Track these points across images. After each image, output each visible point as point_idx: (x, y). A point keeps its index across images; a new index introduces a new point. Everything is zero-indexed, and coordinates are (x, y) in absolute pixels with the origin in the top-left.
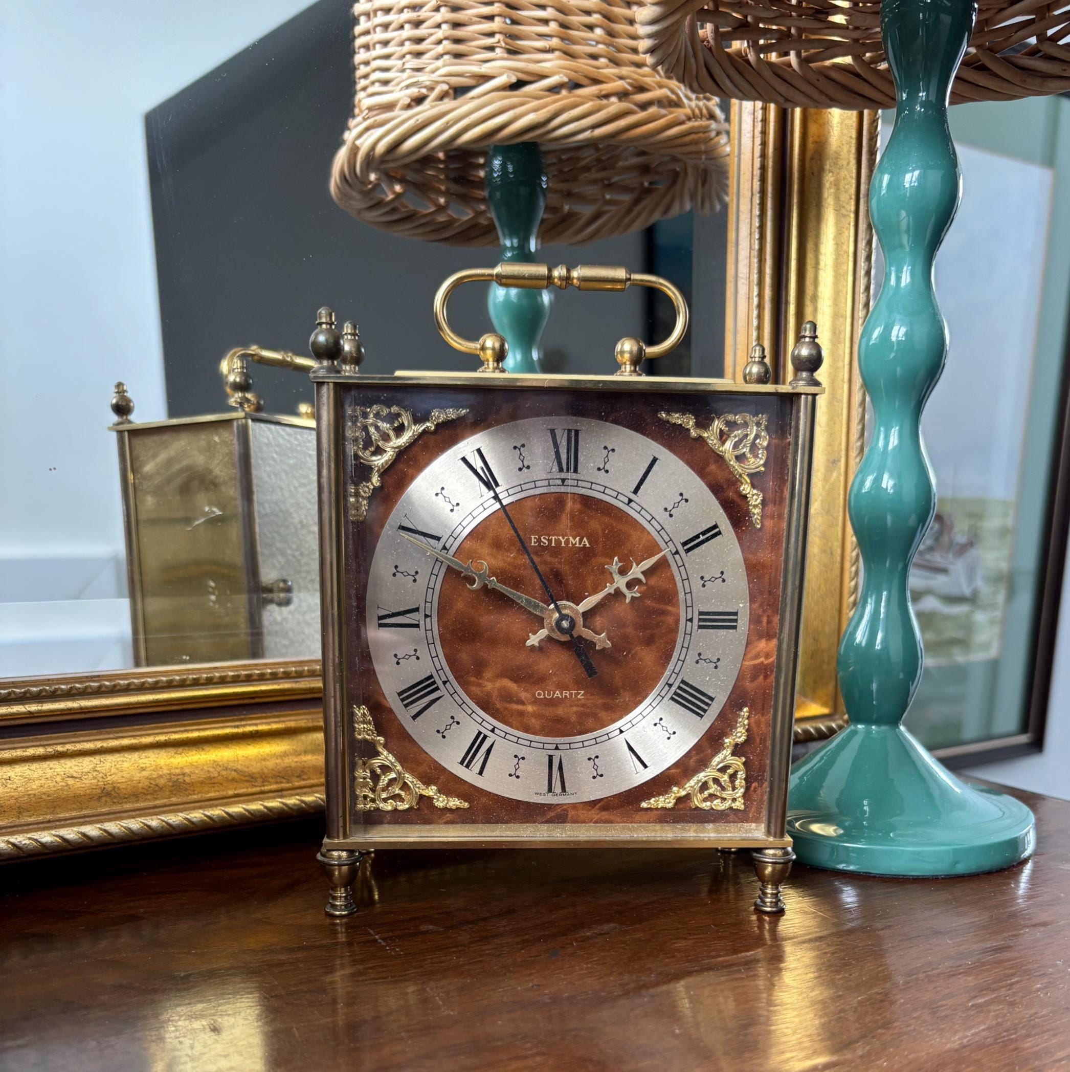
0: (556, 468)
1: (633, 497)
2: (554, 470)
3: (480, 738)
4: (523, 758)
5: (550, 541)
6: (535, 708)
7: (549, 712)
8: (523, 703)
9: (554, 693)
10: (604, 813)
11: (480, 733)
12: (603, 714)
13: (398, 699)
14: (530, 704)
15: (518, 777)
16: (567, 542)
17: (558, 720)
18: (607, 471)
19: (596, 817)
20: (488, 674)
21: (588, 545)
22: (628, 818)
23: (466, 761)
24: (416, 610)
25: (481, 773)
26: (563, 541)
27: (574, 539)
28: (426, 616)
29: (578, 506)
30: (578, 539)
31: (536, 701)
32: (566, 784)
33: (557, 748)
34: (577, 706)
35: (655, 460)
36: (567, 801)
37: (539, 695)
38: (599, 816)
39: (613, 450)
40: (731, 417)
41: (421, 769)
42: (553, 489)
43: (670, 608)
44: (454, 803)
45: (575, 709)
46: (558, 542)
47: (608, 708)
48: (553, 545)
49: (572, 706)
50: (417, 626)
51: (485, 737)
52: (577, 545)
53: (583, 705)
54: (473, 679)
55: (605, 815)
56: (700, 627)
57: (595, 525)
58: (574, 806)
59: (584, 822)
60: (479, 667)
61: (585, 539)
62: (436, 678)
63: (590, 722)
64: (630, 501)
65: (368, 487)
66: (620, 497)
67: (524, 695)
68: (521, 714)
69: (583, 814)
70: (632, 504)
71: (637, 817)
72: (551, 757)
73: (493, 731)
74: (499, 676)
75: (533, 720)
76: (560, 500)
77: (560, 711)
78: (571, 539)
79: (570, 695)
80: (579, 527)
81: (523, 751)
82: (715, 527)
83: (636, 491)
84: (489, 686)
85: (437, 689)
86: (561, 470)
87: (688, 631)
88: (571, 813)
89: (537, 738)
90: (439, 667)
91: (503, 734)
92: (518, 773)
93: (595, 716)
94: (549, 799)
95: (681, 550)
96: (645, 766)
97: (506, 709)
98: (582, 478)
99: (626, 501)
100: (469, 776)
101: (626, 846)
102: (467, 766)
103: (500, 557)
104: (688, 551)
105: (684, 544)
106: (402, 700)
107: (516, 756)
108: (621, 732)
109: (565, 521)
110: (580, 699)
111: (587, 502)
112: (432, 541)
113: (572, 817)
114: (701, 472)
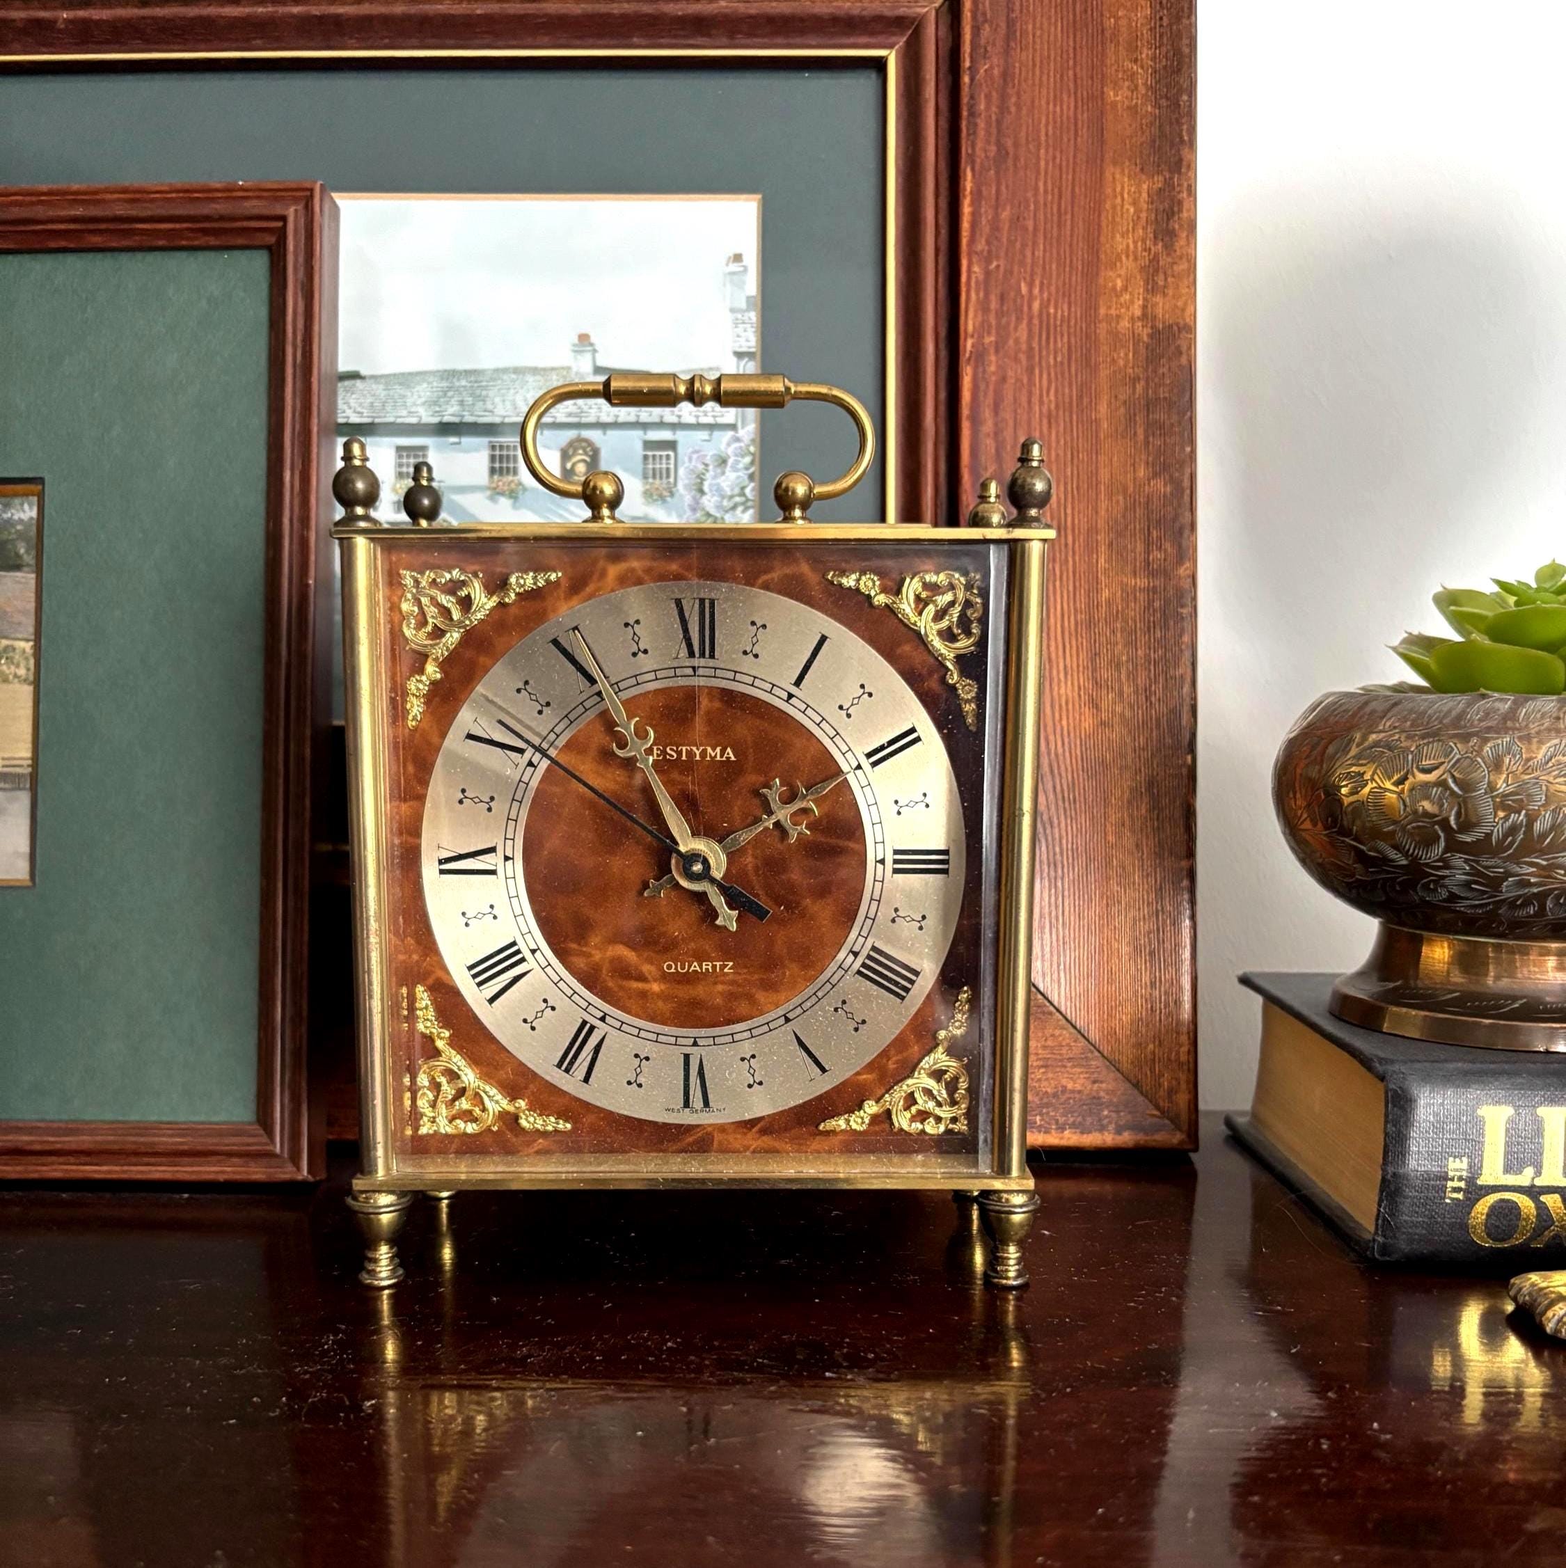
0: (684, 652)
1: (793, 690)
2: (681, 655)
3: (584, 1030)
4: (647, 1059)
5: (679, 753)
6: (663, 987)
7: (684, 992)
8: (641, 978)
9: (690, 967)
10: (765, 1138)
11: (584, 1023)
12: (761, 996)
13: (467, 975)
14: (655, 980)
15: (640, 1086)
16: (704, 754)
17: (695, 1003)
18: (756, 656)
19: (754, 1145)
20: (595, 940)
21: (733, 758)
22: (800, 1146)
23: (566, 1062)
24: (492, 850)
25: (586, 1080)
26: (698, 753)
27: (714, 750)
28: (507, 858)
29: (717, 704)
30: (718, 750)
31: (664, 977)
32: (710, 1096)
33: (695, 1044)
34: (723, 983)
35: (823, 639)
36: (711, 1121)
37: (669, 967)
38: (759, 1142)
39: (764, 626)
40: (931, 578)
41: (502, 1074)
42: (682, 682)
43: (851, 845)
44: (551, 1123)
45: (720, 988)
46: (690, 754)
47: (769, 986)
48: (684, 758)
49: (716, 983)
50: (493, 872)
51: (592, 1028)
52: (718, 758)
53: (733, 983)
54: (574, 946)
55: (767, 1141)
56: (896, 871)
57: (743, 729)
58: (722, 1128)
59: (739, 1152)
60: (582, 929)
61: (729, 750)
62: (521, 945)
63: (743, 1007)
64: (790, 696)
65: (421, 681)
66: (776, 691)
67: (647, 968)
68: (643, 995)
69: (737, 1140)
70: (793, 701)
71: (816, 1144)
72: (687, 1057)
73: (603, 1019)
74: (611, 941)
75: (660, 1004)
76: (690, 695)
77: (700, 991)
78: (709, 750)
79: (714, 967)
80: (718, 734)
81: (647, 1049)
82: (913, 730)
83: (798, 683)
84: (597, 956)
85: (523, 960)
86: (691, 654)
87: (879, 877)
88: (718, 1137)
89: (666, 1029)
90: (525, 930)
91: (618, 1024)
92: (641, 1080)
93: (750, 998)
94: (686, 1118)
95: (866, 764)
96: (823, 1070)
97: (621, 987)
98: (722, 666)
99: (785, 696)
100: (570, 1083)
101: (788, 1187)
102: (567, 1071)
103: (609, 775)
104: (875, 764)
105: (869, 755)
106: (474, 976)
107: (637, 1056)
108: (787, 1020)
109: (699, 724)
110: (727, 974)
111: (729, 697)
112: (513, 755)
113: (720, 1143)
114: (889, 654)
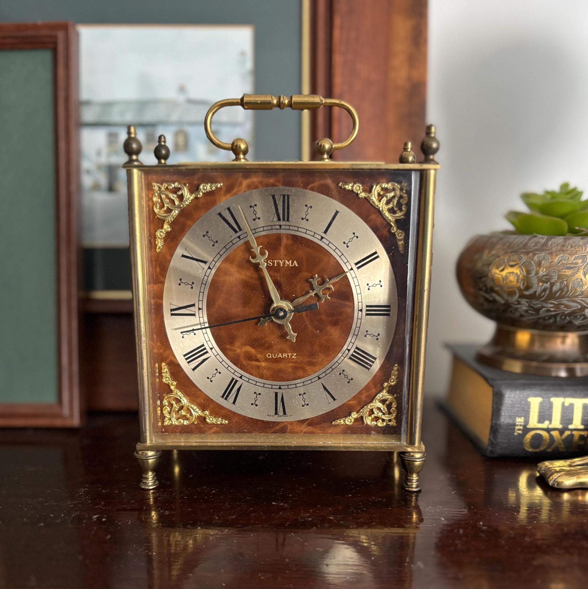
0: (276, 219)
1: (323, 235)
2: (275, 220)
3: (233, 382)
4: (260, 394)
5: (274, 263)
6: (266, 364)
7: (275, 366)
8: (258, 360)
9: (278, 355)
10: (310, 428)
11: (233, 379)
12: (308, 368)
13: (183, 358)
14: (263, 361)
15: (257, 405)
16: (284, 263)
17: (280, 371)
18: (307, 220)
19: (305, 430)
20: (237, 344)
21: (297, 265)
22: (324, 431)
23: (225, 395)
24: (193, 305)
25: (234, 403)
26: (281, 263)
27: (289, 261)
28: (199, 309)
29: (290, 242)
30: (290, 262)
31: (267, 360)
32: (286, 410)
33: (280, 388)
34: (292, 362)
35: (337, 213)
36: (287, 420)
37: (269, 356)
38: (306, 429)
39: (311, 207)
40: (385, 185)
41: (198, 400)
42: (274, 232)
43: (347, 303)
44: (219, 421)
45: (291, 364)
46: (278, 264)
47: (311, 364)
48: (276, 265)
49: (289, 362)
50: (194, 315)
51: (236, 381)
52: (290, 265)
53: (296, 362)
54: (228, 346)
55: (310, 429)
56: (367, 315)
57: (301, 253)
58: (291, 423)
59: (297, 433)
60: (232, 340)
61: (295, 262)
62: (206, 346)
63: (300, 373)
64: (322, 238)
65: (162, 232)
66: (316, 235)
67: (259, 356)
68: (258, 367)
69: (298, 428)
70: (323, 240)
71: (330, 430)
72: (276, 394)
73: (241, 377)
74: (244, 345)
75: (265, 371)
76: (278, 238)
77: (282, 366)
78: (287, 261)
79: (288, 356)
80: (290, 255)
81: (259, 390)
82: (376, 253)
83: (326, 232)
84: (238, 351)
85: (207, 352)
86: (279, 220)
87: (360, 317)
88: (289, 427)
89: (268, 382)
90: (208, 340)
91: (247, 380)
92: (257, 403)
93: (303, 369)
94: (275, 419)
95: (355, 267)
96: (334, 399)
97: (248, 364)
98: (292, 224)
99: (320, 238)
100: (227, 404)
101: (320, 449)
102: (226, 399)
103: (243, 273)
104: (358, 268)
105: (356, 264)
106: (186, 359)
107: (255, 393)
108: (319, 378)
109: (282, 251)
110: (293, 359)
111: (295, 238)
112: (202, 264)
113: (290, 430)
114: (366, 219)
